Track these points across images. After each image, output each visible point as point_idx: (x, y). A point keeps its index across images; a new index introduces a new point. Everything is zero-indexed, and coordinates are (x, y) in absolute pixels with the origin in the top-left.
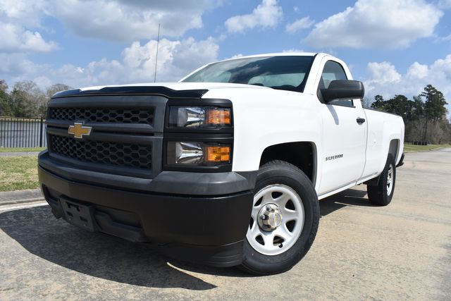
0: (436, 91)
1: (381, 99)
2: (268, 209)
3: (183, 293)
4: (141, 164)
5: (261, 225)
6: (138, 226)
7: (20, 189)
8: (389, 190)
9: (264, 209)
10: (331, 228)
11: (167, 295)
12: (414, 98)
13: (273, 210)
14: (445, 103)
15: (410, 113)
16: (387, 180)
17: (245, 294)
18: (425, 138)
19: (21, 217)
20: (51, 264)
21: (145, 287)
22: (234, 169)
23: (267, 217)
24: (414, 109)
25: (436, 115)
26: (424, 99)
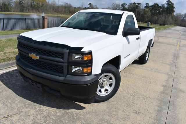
0: (171, 2)
1: (148, 5)
2: (103, 81)
3: (75, 112)
4: (59, 72)
5: (101, 86)
6: (59, 92)
7: (5, 62)
8: (147, 58)
9: (102, 80)
10: (124, 77)
11: (70, 113)
12: (162, 5)
13: (105, 81)
14: (174, 8)
15: (159, 11)
16: (146, 54)
17: (95, 111)
18: (164, 22)
19: (9, 77)
20: (27, 101)
21: (62, 110)
22: (92, 74)
23: (103, 84)
24: (161, 9)
25: (170, 13)
26: (166, 6)
